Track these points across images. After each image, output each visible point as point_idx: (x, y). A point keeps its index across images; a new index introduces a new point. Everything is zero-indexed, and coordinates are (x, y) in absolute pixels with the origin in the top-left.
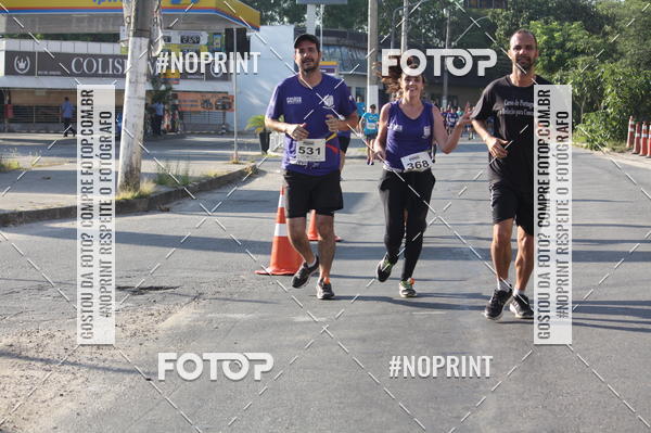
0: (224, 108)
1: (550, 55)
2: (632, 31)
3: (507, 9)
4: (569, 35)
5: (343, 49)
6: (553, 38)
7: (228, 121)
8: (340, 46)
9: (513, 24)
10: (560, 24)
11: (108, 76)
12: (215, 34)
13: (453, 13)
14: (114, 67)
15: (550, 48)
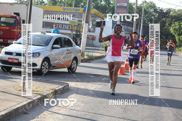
0: (93, 40)
1: (179, 31)
3: (169, 18)
5: (125, 26)
7: (93, 43)
8: (124, 25)
9: (170, 22)
11: (63, 29)
12: (94, 20)
13: (155, 18)
14: (65, 27)
15: (180, 29)
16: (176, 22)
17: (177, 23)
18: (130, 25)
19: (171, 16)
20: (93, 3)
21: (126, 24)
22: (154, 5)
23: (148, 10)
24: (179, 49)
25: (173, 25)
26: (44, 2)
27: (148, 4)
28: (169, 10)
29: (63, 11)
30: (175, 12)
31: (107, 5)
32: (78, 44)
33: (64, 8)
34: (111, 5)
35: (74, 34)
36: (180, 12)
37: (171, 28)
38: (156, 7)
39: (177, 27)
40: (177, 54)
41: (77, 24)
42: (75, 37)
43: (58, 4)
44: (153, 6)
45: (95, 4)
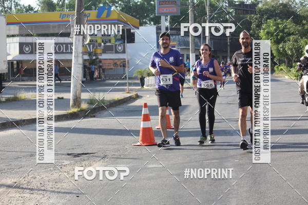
0: (124, 66)
1: (277, 36)
3: (257, 15)
4: (286, 26)
6: (278, 27)
9: (259, 22)
10: (282, 21)
16: (270, 19)
19: (260, 11)
20: (120, 2)
24: (280, 68)
25: (264, 26)
26: (32, 8)
29: (60, 19)
31: (146, 3)
32: (96, 76)
33: (61, 14)
34: (152, 3)
37: (262, 31)
39: (272, 29)
40: (276, 77)
42: (87, 64)
43: (58, 9)
45: (123, 2)
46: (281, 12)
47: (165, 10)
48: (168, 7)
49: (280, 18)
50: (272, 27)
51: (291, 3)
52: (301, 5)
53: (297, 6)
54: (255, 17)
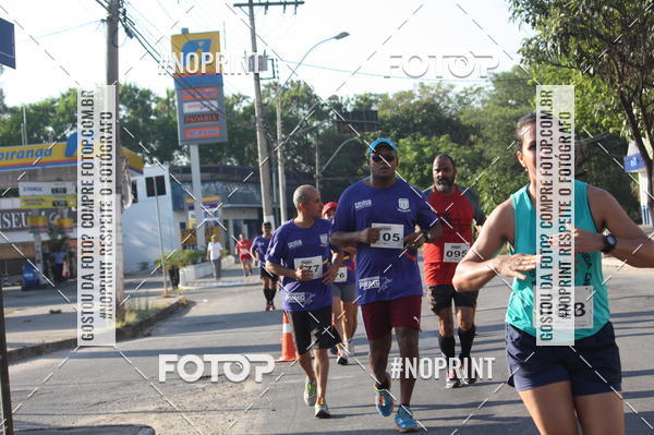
1: (421, 170)
2: (496, 137)
3: (375, 130)
4: (438, 149)
5: (217, 184)
6: (422, 153)
8: (214, 181)
10: (428, 139)
16: (403, 137)
17: (406, 143)
18: (235, 178)
19: (382, 122)
21: (221, 176)
22: (308, 90)
23: (291, 113)
27: (285, 90)
28: (366, 100)
30: (387, 104)
31: (140, 120)
32: (64, 274)
34: (153, 117)
35: (44, 243)
36: (406, 100)
38: (316, 97)
39: (411, 157)
41: (50, 206)
44: (305, 97)
46: (425, 121)
47: (196, 134)
48: (199, 127)
49: (424, 134)
50: (410, 153)
51: (437, 101)
52: (459, 102)
53: (450, 105)
54: (372, 134)
